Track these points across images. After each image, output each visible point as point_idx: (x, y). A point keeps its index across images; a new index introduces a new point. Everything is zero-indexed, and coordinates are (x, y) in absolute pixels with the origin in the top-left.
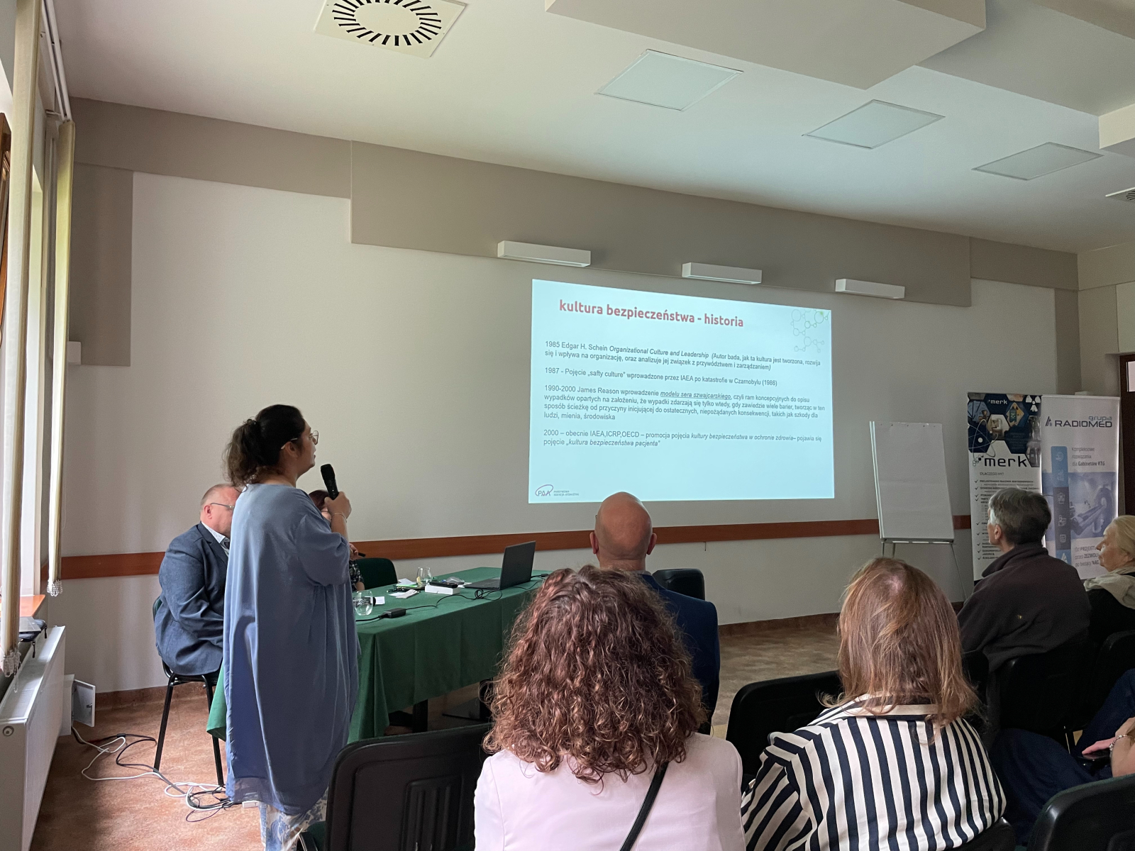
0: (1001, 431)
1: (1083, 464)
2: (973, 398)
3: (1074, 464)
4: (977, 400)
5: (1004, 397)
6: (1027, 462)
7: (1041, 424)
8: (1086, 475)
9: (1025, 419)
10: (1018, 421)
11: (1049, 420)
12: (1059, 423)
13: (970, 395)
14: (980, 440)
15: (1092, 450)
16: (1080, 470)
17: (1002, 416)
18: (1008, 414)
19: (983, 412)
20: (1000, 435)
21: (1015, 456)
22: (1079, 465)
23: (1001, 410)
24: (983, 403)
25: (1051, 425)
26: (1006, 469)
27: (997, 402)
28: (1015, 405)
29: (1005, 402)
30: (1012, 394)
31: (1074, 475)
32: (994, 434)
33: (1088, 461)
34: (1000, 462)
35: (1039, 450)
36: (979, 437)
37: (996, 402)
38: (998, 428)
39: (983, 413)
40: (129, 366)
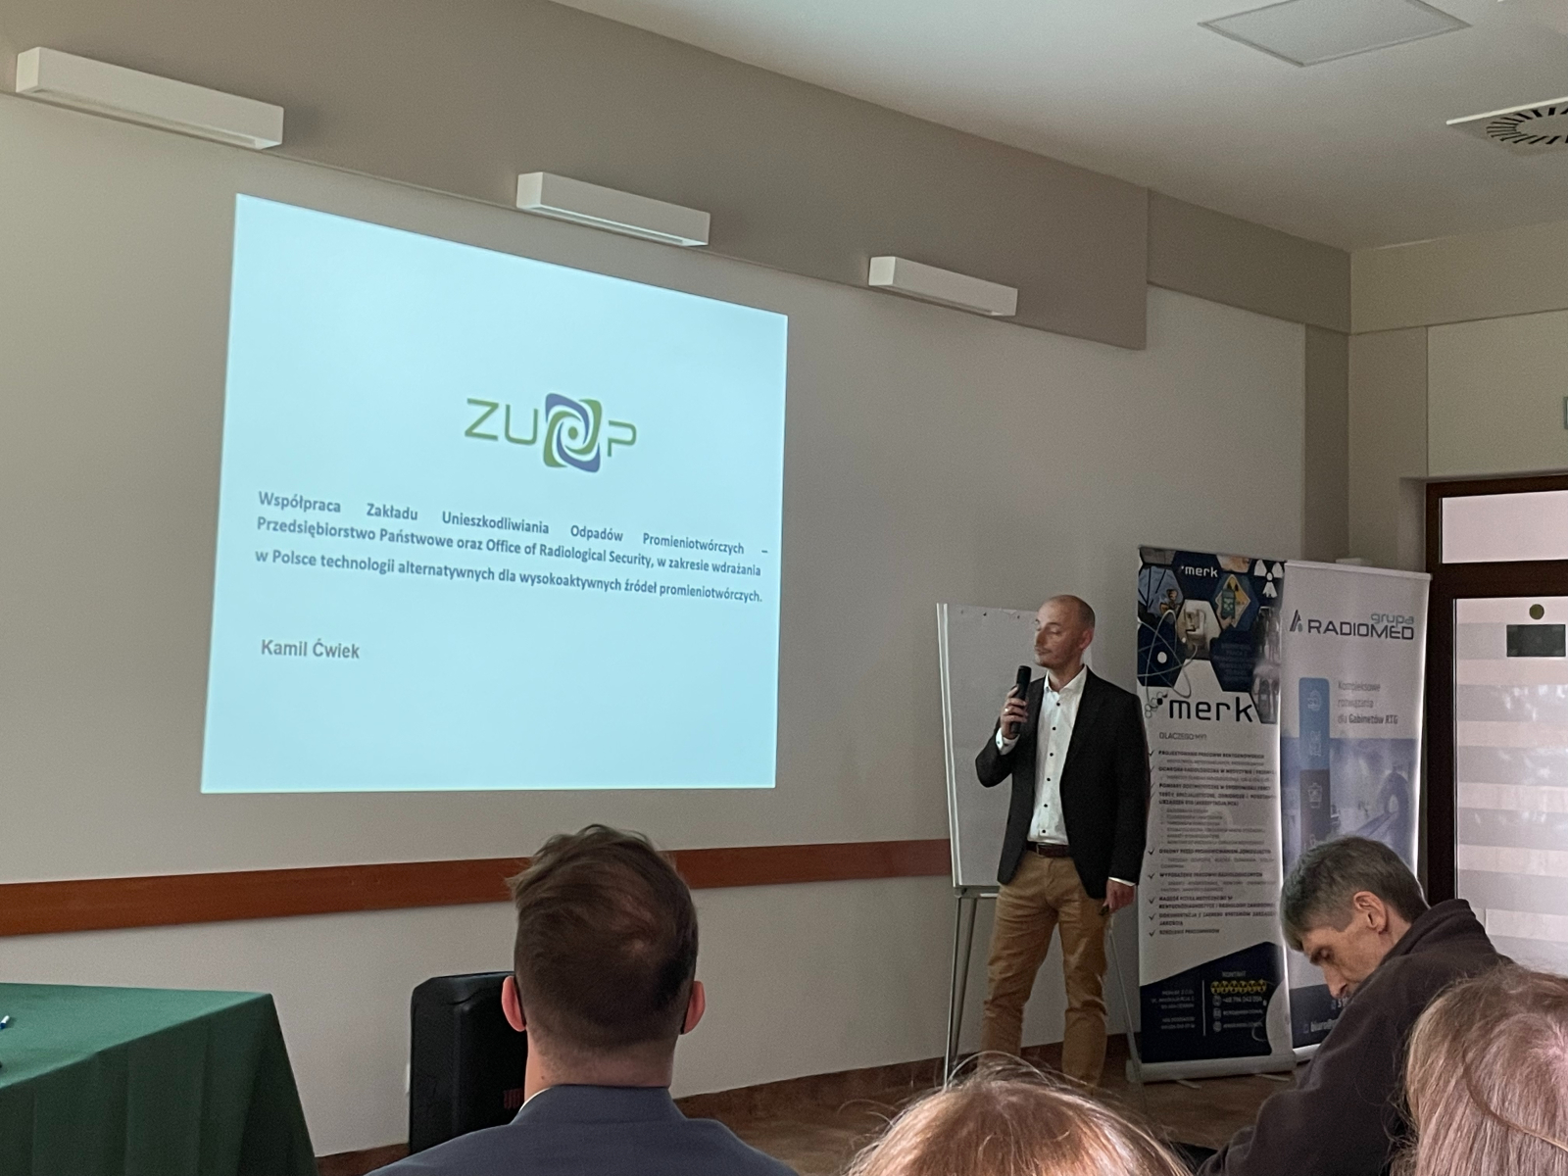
0: (1203, 638)
1: (1358, 720)
2: (1150, 559)
3: (1341, 719)
4: (1159, 566)
5: (1209, 560)
6: (1252, 711)
7: (1281, 625)
8: (1361, 743)
9: (1252, 613)
10: (1237, 617)
11: (1297, 617)
12: (1314, 625)
13: (1144, 551)
14: (1162, 658)
15: (1376, 688)
16: (1353, 732)
17: (1206, 605)
18: (1218, 600)
19: (1170, 592)
20: (1202, 647)
21: (1229, 697)
22: (1351, 722)
23: (1202, 589)
24: (1169, 572)
25: (1300, 629)
26: (1211, 727)
27: (1198, 572)
28: (1232, 580)
29: (1214, 573)
30: (1227, 555)
31: (1339, 744)
32: (1190, 646)
33: (1366, 712)
34: (1202, 710)
35: (1276, 684)
36: (1159, 651)
37: (1196, 572)
38: (1198, 632)
39: (1170, 597)
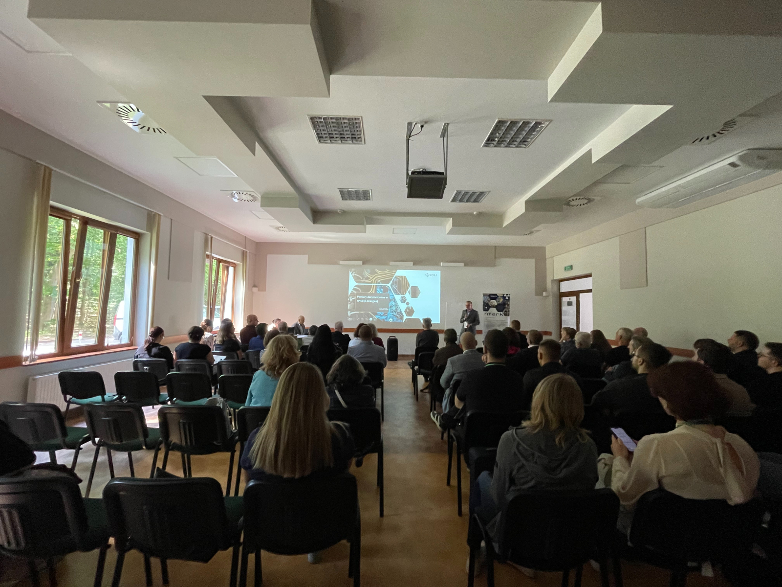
4: (486, 296)
5: (496, 295)
6: (503, 315)
7: (510, 303)
9: (503, 301)
10: (501, 302)
13: (483, 294)
14: (486, 308)
18: (497, 300)
19: (488, 299)
20: (494, 306)
21: (499, 313)
23: (495, 299)
24: (488, 297)
26: (495, 316)
28: (500, 297)
30: (499, 294)
32: (492, 306)
34: (494, 314)
35: (509, 311)
36: (487, 307)
37: (493, 297)
38: (493, 304)
40: (265, 291)
